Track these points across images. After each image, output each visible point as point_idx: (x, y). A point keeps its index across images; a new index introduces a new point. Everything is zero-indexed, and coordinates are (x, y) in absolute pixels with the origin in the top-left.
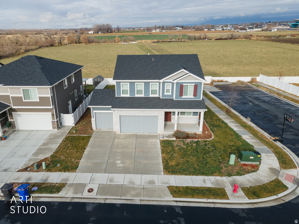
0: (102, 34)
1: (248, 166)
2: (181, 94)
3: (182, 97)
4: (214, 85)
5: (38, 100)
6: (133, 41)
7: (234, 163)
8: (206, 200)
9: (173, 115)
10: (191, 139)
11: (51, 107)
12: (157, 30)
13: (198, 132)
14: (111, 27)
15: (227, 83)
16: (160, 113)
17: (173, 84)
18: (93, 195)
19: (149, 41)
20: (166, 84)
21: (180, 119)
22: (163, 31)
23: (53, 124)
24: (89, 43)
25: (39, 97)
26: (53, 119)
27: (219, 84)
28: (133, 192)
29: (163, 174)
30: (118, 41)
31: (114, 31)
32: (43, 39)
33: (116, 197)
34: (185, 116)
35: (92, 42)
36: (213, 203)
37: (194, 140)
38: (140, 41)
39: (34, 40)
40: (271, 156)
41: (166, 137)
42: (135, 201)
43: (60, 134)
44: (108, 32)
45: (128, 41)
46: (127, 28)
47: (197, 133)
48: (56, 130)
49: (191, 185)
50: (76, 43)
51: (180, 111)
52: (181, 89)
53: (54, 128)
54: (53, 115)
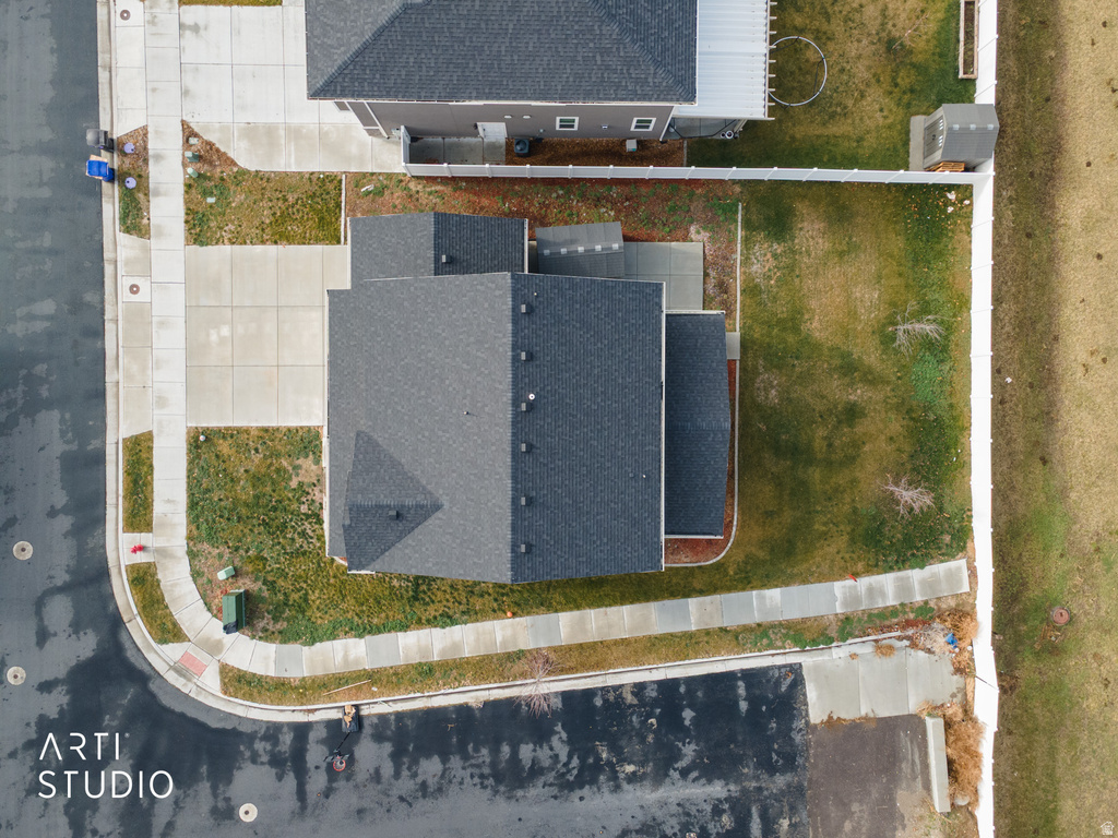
8: (121, 494)
18: (125, 295)
28: (135, 368)
29: (189, 425)
40: (267, 665)
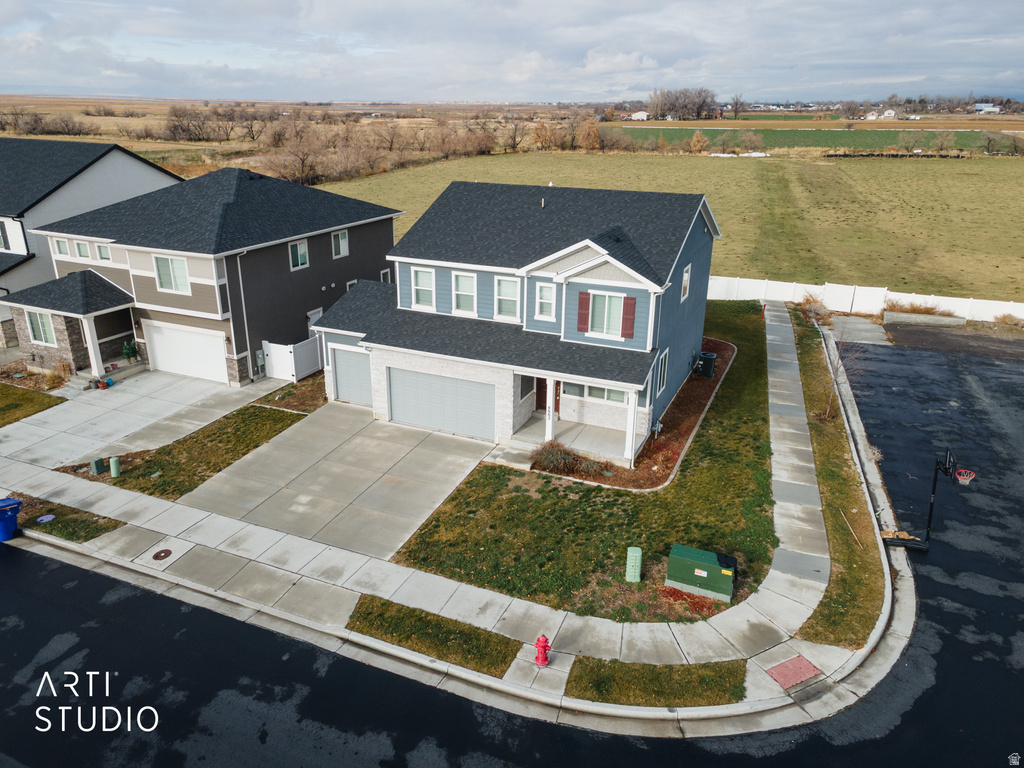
0: (677, 121)
1: (685, 599)
2: (583, 324)
3: (586, 334)
4: (885, 322)
5: (188, 293)
6: (755, 149)
7: (638, 580)
8: (431, 661)
9: (564, 392)
10: (581, 477)
11: (218, 317)
12: (886, 114)
13: (620, 459)
14: (712, 98)
15: (946, 321)
16: (500, 378)
17: (559, 286)
19: (817, 151)
20: (539, 284)
21: (586, 410)
22: (913, 117)
23: (229, 367)
24: (602, 148)
25: (194, 286)
26: (230, 351)
27: (908, 321)
28: (259, 587)
29: (388, 558)
30: (698, 147)
31: (721, 114)
32: (462, 132)
33: (204, 589)
34: (604, 402)
35: (612, 147)
36: (447, 675)
37: (586, 482)
38: (784, 150)
39: (439, 136)
40: (807, 587)
41: (507, 456)
42: (241, 608)
43: (238, 397)
44: (699, 116)
45: (737, 149)
46: (778, 106)
47: (618, 463)
48: (236, 385)
49: (433, 608)
50: (563, 147)
51: (562, 380)
52: (583, 305)
53: (231, 377)
54: (228, 339)
